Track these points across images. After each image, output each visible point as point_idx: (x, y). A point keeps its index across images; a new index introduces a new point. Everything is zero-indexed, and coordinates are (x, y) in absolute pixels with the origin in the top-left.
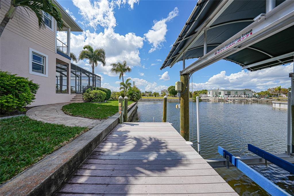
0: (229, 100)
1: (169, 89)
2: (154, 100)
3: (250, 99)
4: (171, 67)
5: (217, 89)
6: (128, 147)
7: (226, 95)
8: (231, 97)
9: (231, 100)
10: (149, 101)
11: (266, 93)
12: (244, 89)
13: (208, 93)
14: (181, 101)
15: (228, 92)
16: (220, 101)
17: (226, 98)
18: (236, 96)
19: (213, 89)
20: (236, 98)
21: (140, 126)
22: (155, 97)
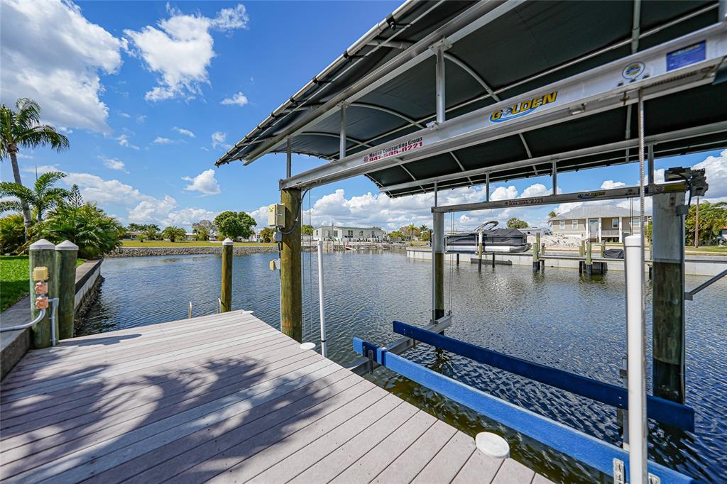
0: (351, 246)
1: (220, 219)
2: (168, 253)
3: (380, 245)
4: (245, 165)
5: (331, 225)
6: (123, 416)
7: (346, 237)
8: (355, 241)
9: (354, 247)
10: (150, 254)
11: (399, 235)
12: (372, 227)
13: (315, 232)
14: (283, 253)
15: (349, 231)
16: (336, 248)
17: (346, 244)
18: (361, 239)
19: (323, 224)
20: (362, 243)
21: (148, 339)
22: (173, 241)
